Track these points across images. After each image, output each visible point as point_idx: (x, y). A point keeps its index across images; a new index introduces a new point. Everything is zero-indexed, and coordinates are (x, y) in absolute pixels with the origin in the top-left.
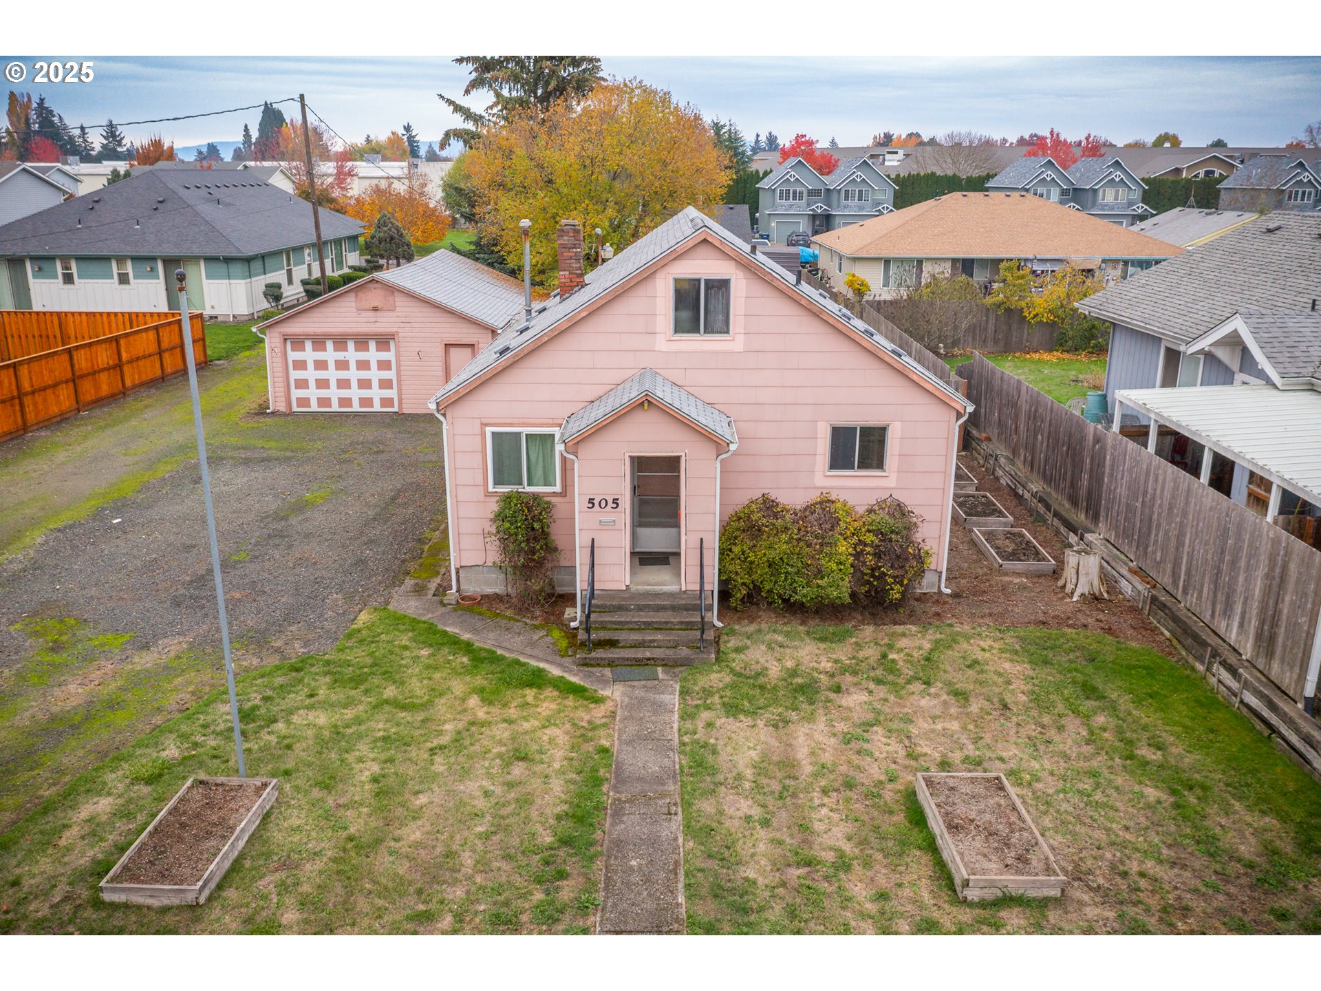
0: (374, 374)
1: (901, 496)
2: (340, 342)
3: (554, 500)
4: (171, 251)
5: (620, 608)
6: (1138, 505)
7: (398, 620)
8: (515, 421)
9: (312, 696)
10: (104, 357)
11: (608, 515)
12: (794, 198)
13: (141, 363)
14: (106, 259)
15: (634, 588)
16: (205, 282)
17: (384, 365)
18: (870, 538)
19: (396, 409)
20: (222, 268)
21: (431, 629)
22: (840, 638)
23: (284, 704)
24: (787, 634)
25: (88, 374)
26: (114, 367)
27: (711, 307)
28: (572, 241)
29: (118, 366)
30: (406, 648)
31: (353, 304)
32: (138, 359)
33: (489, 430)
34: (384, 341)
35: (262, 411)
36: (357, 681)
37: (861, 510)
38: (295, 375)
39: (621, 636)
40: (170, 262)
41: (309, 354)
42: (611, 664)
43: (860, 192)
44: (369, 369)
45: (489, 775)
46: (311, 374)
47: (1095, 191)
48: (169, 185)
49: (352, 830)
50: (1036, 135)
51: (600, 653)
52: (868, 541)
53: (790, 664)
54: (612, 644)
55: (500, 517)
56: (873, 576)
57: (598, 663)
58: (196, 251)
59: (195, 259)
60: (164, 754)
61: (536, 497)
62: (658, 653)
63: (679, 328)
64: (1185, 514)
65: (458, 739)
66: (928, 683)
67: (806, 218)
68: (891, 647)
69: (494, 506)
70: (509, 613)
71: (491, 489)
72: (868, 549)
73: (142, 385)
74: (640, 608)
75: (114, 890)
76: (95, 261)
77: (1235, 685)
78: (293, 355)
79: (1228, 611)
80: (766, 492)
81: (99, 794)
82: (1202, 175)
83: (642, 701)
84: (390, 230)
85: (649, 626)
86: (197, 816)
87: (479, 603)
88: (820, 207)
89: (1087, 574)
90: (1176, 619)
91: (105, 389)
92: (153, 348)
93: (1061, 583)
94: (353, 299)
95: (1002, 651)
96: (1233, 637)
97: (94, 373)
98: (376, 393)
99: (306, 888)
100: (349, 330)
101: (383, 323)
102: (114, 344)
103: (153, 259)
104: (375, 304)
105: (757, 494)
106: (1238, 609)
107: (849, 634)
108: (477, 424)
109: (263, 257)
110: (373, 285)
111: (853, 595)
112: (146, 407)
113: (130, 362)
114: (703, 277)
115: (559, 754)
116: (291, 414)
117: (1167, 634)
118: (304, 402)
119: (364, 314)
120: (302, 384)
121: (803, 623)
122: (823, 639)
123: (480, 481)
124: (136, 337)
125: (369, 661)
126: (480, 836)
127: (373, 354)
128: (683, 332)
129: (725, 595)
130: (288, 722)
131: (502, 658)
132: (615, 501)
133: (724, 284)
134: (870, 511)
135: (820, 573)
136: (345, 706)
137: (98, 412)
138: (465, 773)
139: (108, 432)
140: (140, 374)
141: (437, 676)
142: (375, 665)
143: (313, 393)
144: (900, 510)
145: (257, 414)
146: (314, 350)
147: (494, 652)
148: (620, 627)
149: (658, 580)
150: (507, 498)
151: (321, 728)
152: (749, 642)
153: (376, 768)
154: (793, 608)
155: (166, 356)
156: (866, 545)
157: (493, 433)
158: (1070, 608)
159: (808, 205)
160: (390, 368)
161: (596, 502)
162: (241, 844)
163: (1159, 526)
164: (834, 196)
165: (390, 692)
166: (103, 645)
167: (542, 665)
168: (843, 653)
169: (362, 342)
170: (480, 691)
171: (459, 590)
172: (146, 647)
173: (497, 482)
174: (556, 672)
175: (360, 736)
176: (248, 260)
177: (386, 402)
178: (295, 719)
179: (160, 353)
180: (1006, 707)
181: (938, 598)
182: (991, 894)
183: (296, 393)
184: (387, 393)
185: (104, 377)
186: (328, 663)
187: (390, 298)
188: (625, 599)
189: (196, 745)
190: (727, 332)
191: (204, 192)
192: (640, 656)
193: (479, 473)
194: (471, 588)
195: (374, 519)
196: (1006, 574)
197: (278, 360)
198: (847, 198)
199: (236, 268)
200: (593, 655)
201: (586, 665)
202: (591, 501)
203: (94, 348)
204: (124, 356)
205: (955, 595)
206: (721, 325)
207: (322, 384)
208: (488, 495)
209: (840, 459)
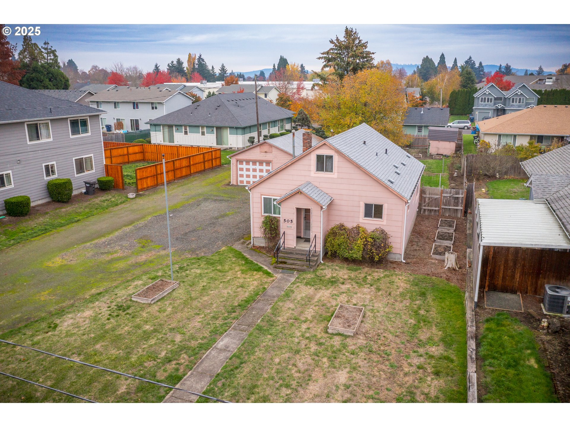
1: (386, 229)
2: (254, 162)
4: (219, 124)
5: (291, 253)
7: (232, 250)
8: (270, 194)
9: (199, 266)
10: (185, 163)
11: (289, 224)
12: (488, 101)
13: (197, 165)
14: (198, 126)
15: (297, 248)
16: (229, 135)
17: (268, 171)
18: (370, 240)
20: (235, 131)
21: (240, 253)
22: (356, 270)
23: (191, 267)
24: (340, 267)
25: (179, 169)
26: (188, 166)
27: (327, 164)
28: (307, 137)
29: (189, 166)
30: (230, 257)
31: (259, 150)
32: (196, 164)
33: (263, 196)
34: (268, 163)
35: (229, 184)
36: (212, 264)
37: (369, 231)
38: (240, 172)
39: (288, 261)
40: (219, 128)
41: (244, 166)
42: (283, 268)
43: (520, 99)
45: (231, 290)
46: (245, 173)
48: (222, 100)
49: (192, 296)
51: (281, 265)
52: (370, 241)
53: (334, 275)
54: (285, 263)
55: (264, 223)
56: (370, 252)
57: (279, 268)
58: (227, 125)
59: (226, 127)
60: (158, 274)
61: (275, 218)
62: (297, 267)
63: (318, 170)
65: (229, 281)
66: (371, 286)
67: (493, 111)
68: (370, 275)
69: (263, 219)
70: (264, 252)
71: (263, 214)
72: (369, 243)
73: (196, 172)
74: (297, 254)
75: (134, 298)
76: (195, 127)
78: (240, 166)
80: (342, 222)
81: (140, 280)
83: (284, 279)
84: (303, 116)
85: (297, 259)
86: (158, 287)
87: (258, 248)
88: (500, 106)
89: (451, 261)
91: (184, 174)
92: (202, 160)
93: (443, 263)
94: (259, 148)
95: (405, 280)
97: (181, 168)
99: (175, 305)
100: (257, 159)
101: (268, 157)
102: (188, 159)
103: (213, 127)
104: (266, 150)
105: (338, 223)
107: (360, 269)
108: (260, 194)
109: (250, 127)
110: (265, 144)
111: (363, 257)
112: (196, 180)
113: (193, 165)
114: (325, 155)
115: (252, 287)
116: (238, 185)
118: (242, 182)
119: (262, 153)
120: (242, 176)
121: (348, 264)
122: (349, 270)
123: (260, 211)
124: (196, 157)
125: (218, 259)
126: (220, 301)
127: (264, 167)
129: (326, 254)
130: (190, 271)
131: (254, 263)
132: (291, 221)
133: (331, 157)
134: (373, 232)
135: (351, 250)
136: (206, 269)
137: (180, 181)
138: (226, 288)
139: (181, 188)
140: (196, 169)
141: (233, 265)
142: (219, 260)
143: (245, 179)
144: (383, 232)
145: (227, 185)
146: (246, 165)
147: (252, 261)
148: (289, 258)
149: (305, 247)
150: (266, 217)
151: (197, 273)
152: (327, 268)
153: (205, 284)
154: (346, 260)
155: (206, 163)
156: (369, 242)
157: (264, 198)
158: (442, 271)
159: (495, 104)
161: (286, 220)
162: (165, 294)
164: (507, 101)
165: (219, 268)
166: (154, 247)
167: (263, 266)
168: (353, 274)
169: (261, 163)
170: (242, 270)
171: (253, 245)
172: (165, 249)
173: (265, 212)
174: (265, 268)
175: (205, 277)
176: (244, 128)
178: (192, 271)
179: (204, 162)
180: (390, 294)
181: (399, 264)
183: (240, 179)
185: (184, 170)
186: (207, 258)
187: (271, 149)
188: (293, 251)
189: (166, 273)
190: (332, 172)
191: (234, 103)
192: (291, 267)
193: (260, 209)
194: (257, 244)
195: (243, 221)
196: (432, 259)
197: (235, 167)
198: (513, 102)
199: (240, 131)
200: (278, 265)
201: (276, 268)
203: (181, 160)
204: (192, 163)
205: (407, 263)
206: (330, 169)
207: (248, 176)
208: (262, 216)
209: (368, 214)
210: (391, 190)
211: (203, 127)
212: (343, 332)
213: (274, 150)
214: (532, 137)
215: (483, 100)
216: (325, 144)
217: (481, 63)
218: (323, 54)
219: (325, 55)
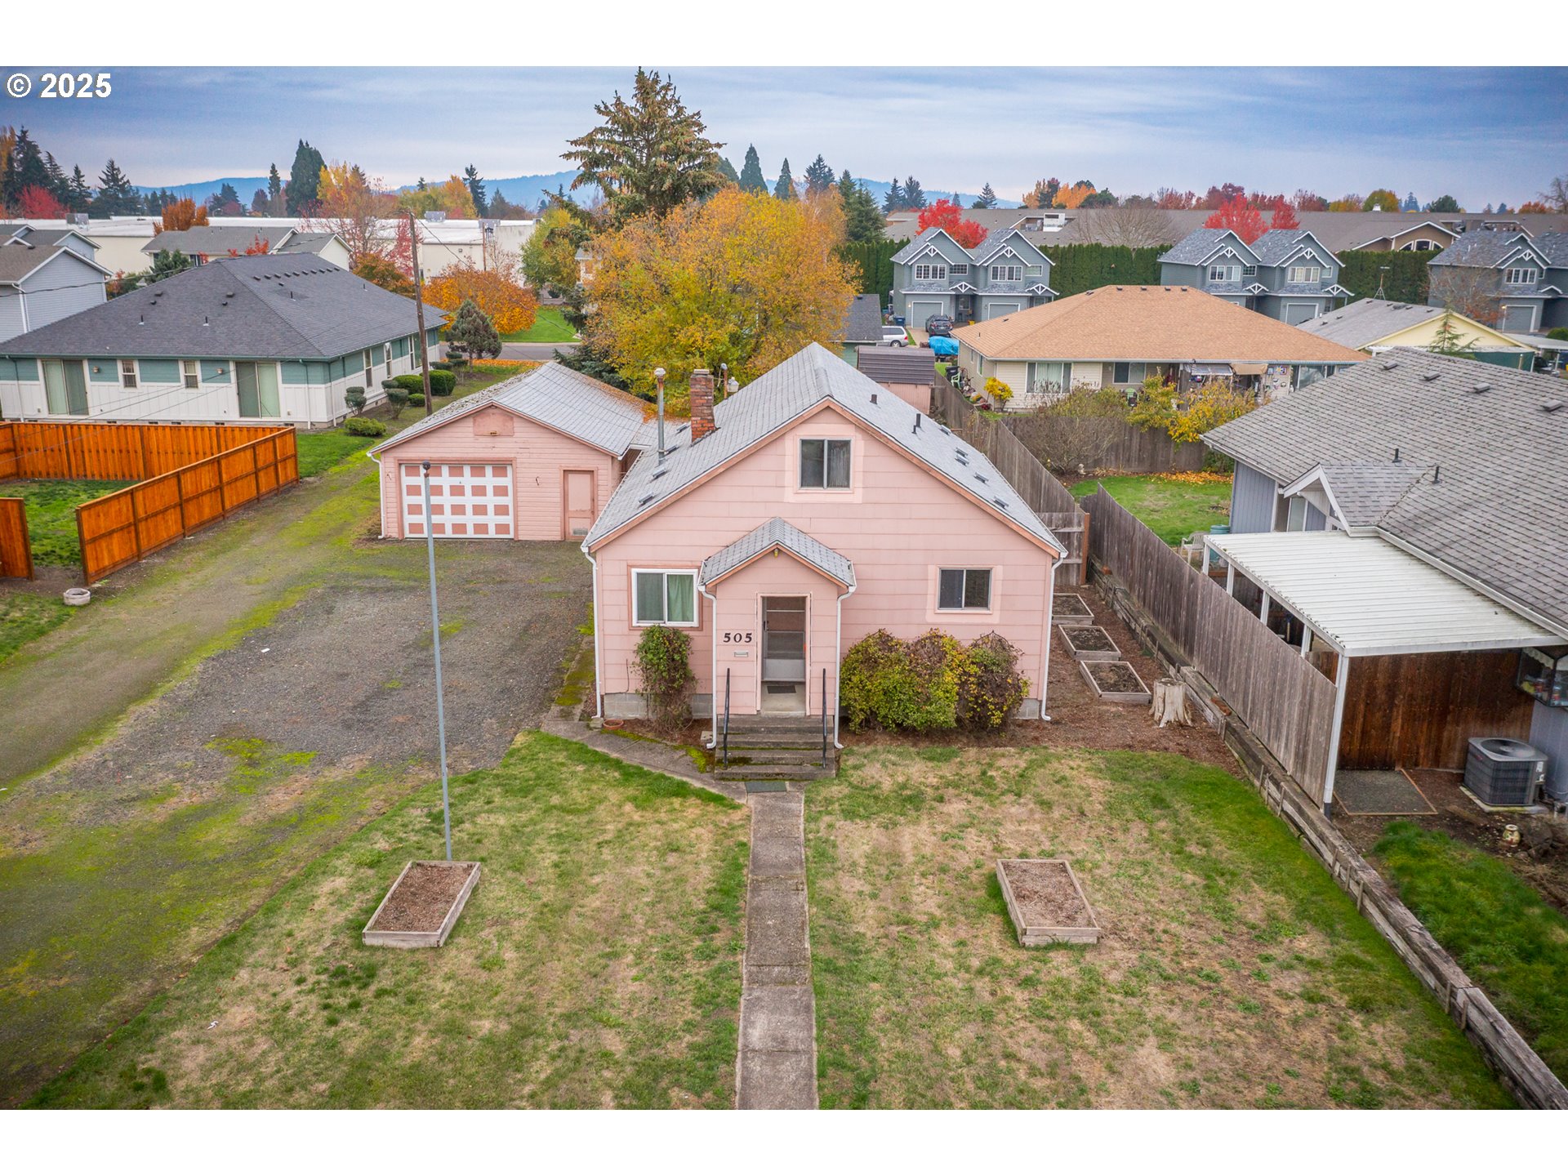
0: (490, 500)
1: (1001, 632)
2: (456, 467)
3: (691, 634)
4: (244, 352)
5: (752, 730)
6: (1220, 640)
7: (552, 742)
8: (658, 563)
9: (488, 803)
10: (207, 479)
11: (742, 647)
12: (934, 276)
13: (239, 484)
14: (174, 361)
15: (764, 713)
16: (281, 386)
17: (500, 491)
18: (974, 669)
19: (511, 536)
20: (300, 371)
21: (582, 749)
22: (946, 758)
23: (466, 809)
24: (900, 754)
25: (194, 497)
26: (215, 490)
27: (833, 464)
29: (219, 489)
30: (562, 764)
31: (471, 429)
32: (236, 479)
33: (634, 571)
34: (500, 467)
35: (373, 535)
36: (525, 791)
37: (966, 644)
38: (408, 500)
39: (754, 755)
40: (246, 366)
41: (422, 479)
42: (744, 778)
43: (1011, 270)
44: (485, 494)
45: (650, 863)
46: (425, 500)
47: (1283, 270)
48: (239, 277)
49: (545, 900)
50: (1231, 186)
51: (734, 769)
52: (972, 672)
53: (901, 779)
54: (745, 761)
55: (643, 649)
56: (977, 703)
57: (733, 778)
58: (272, 352)
59: (271, 362)
60: (377, 846)
61: (676, 631)
62: (786, 769)
63: (804, 482)
65: (620, 834)
66: (1019, 795)
67: (949, 298)
68: (990, 765)
69: (637, 639)
70: (650, 735)
71: (635, 623)
72: (972, 679)
73: (239, 506)
74: (770, 731)
75: (374, 936)
76: (160, 362)
77: (1278, 796)
78: (408, 481)
80: (882, 627)
81: (333, 874)
82: (1414, 248)
83: (772, 808)
84: (474, 321)
85: (777, 746)
86: (423, 887)
87: (622, 727)
88: (964, 287)
89: (1172, 703)
90: (1242, 743)
91: (207, 513)
92: (250, 467)
93: (1151, 712)
94: (471, 424)
95: (1088, 769)
96: (1281, 756)
97: (197, 497)
98: (491, 520)
99: (517, 937)
100: (465, 456)
101: (502, 449)
102: (216, 465)
103: (226, 361)
104: (493, 430)
105: (874, 630)
106: (1284, 733)
107: (955, 754)
108: (624, 565)
109: (343, 359)
110: (490, 411)
111: (958, 720)
112: (252, 531)
113: (229, 483)
114: (827, 438)
115: (705, 847)
116: (403, 540)
117: (1236, 755)
118: (417, 527)
119: (482, 439)
120: (415, 509)
121: (915, 745)
122: (931, 759)
123: (625, 616)
124: (236, 457)
125: (533, 775)
126: (647, 904)
127: (489, 480)
128: (808, 485)
129: (845, 720)
130: (474, 823)
131: (650, 774)
132: (748, 636)
133: (845, 445)
134: (975, 645)
135: (928, 700)
136: (520, 811)
137: (203, 537)
138: (629, 861)
139: (221, 559)
140: (238, 495)
141: (594, 787)
142: (538, 778)
143: (426, 519)
144: (1001, 644)
145: (369, 540)
147: (641, 769)
148: (752, 746)
149: (785, 707)
150: (650, 633)
151: (503, 827)
152: (866, 761)
153: (555, 857)
154: (905, 732)
155: (261, 474)
156: (970, 675)
157: (638, 574)
158: (1156, 734)
159: (951, 283)
160: (506, 494)
161: (732, 636)
162: (461, 907)
163: (1234, 659)
164: (982, 273)
165: (556, 800)
166: (292, 761)
167: (685, 779)
168: (947, 770)
169: (478, 467)
170: (634, 799)
171: (603, 716)
172: (332, 763)
173: (641, 617)
174: (697, 785)
175: (537, 834)
176: (328, 364)
177: (502, 528)
178: (478, 820)
179: (256, 473)
180: (1083, 814)
181: (1039, 724)
182: (1043, 941)
183: (409, 519)
184: (503, 519)
185: (206, 499)
186: (497, 776)
187: (509, 424)
188: (755, 722)
189: (401, 840)
190: (848, 486)
191: (274, 283)
192: (770, 771)
193: (625, 609)
194: (616, 712)
195: (511, 650)
196: (1105, 704)
197: (392, 485)
198: (995, 277)
199: (317, 372)
200: (729, 770)
201: (723, 779)
202: (727, 636)
203: (198, 471)
204: (225, 478)
205: (1054, 722)
206: (842, 480)
207: (436, 509)
208: (632, 629)
209: (948, 598)
210: (1014, 527)
211: (189, 361)
212: (1066, 939)
213: (518, 426)
214: (1106, 365)
215: (923, 272)
216: (828, 407)
217: (847, 174)
218: (575, 143)
219: (585, 148)
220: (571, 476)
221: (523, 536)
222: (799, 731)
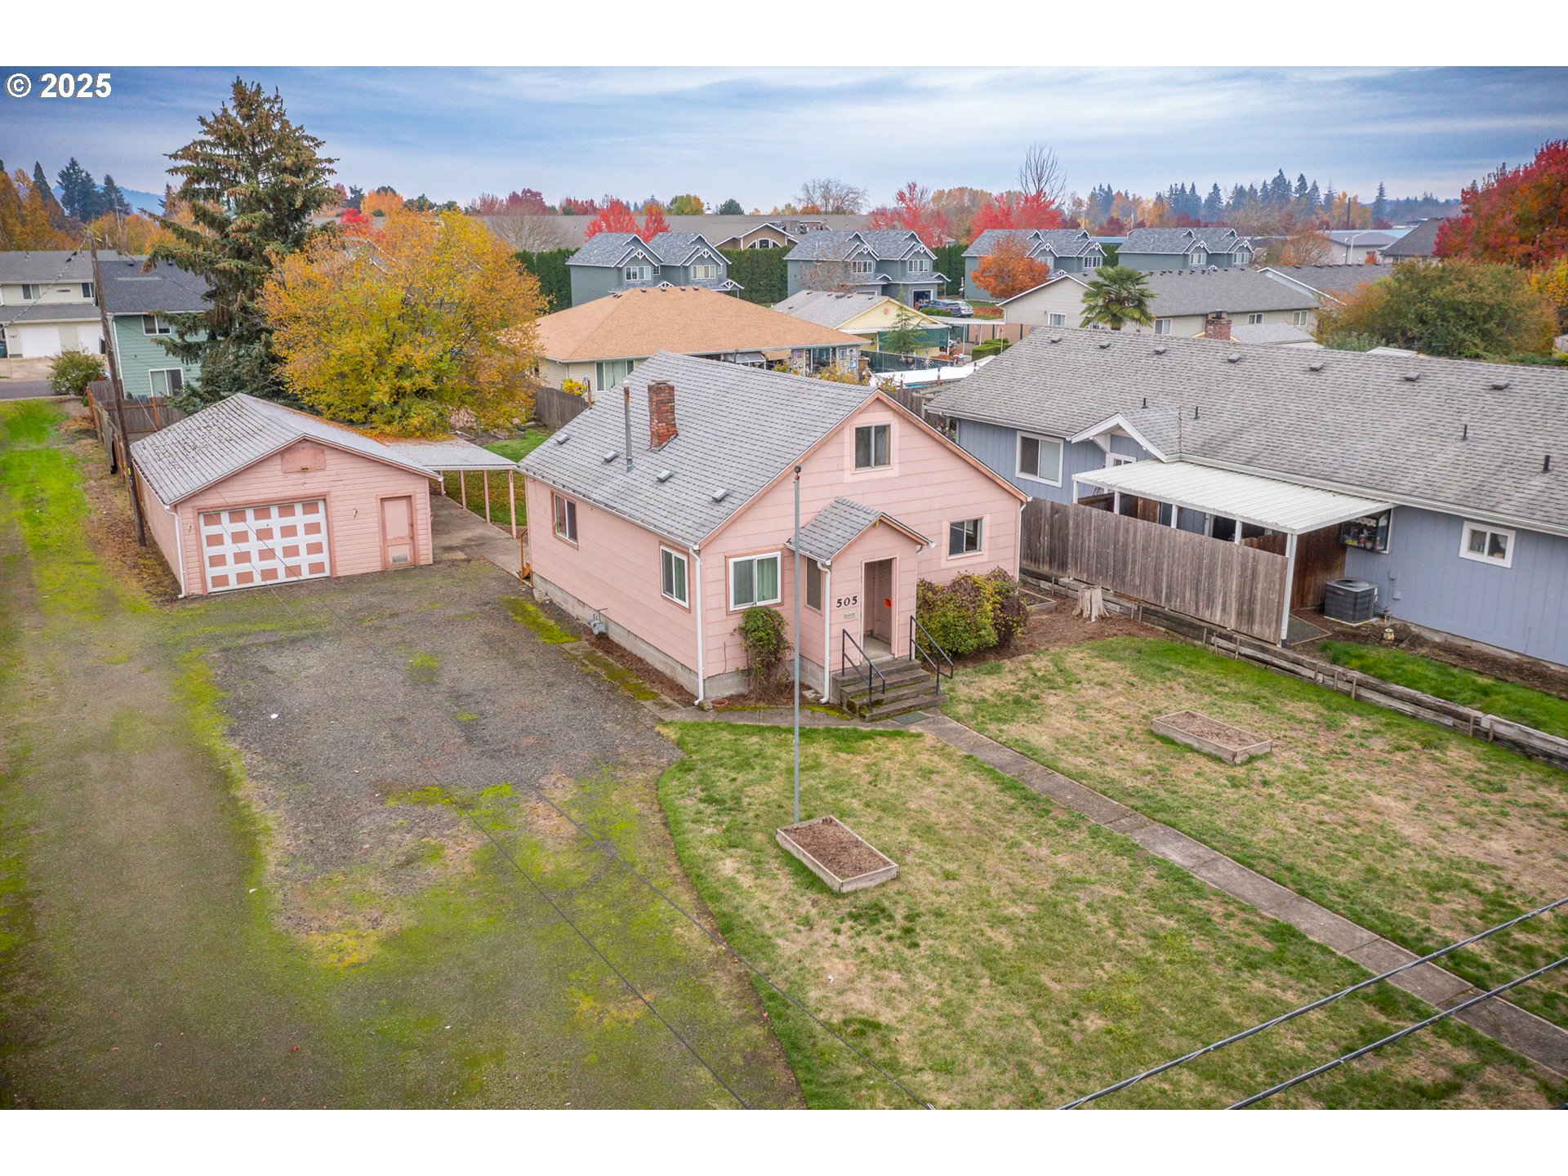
0: (302, 540)
2: (262, 509)
3: (777, 609)
5: (865, 679)
8: (750, 551)
9: (733, 780)
11: (849, 610)
17: (312, 528)
18: (997, 597)
19: (327, 573)
22: (996, 670)
23: (725, 789)
27: (878, 446)
30: (738, 740)
31: (279, 467)
33: (731, 561)
34: (310, 503)
35: (172, 599)
36: (746, 765)
37: (985, 579)
38: (210, 551)
41: (226, 526)
42: (888, 716)
44: (295, 534)
45: (929, 785)
46: (229, 549)
47: (686, 268)
52: (997, 600)
53: (991, 691)
56: (1001, 624)
57: (880, 717)
61: (767, 609)
62: (912, 702)
63: (858, 464)
64: (1160, 550)
65: (873, 774)
66: (1078, 683)
68: (1030, 668)
69: (736, 622)
71: (732, 608)
72: (998, 606)
75: (849, 883)
77: (1232, 646)
78: (207, 531)
79: (1210, 603)
82: (757, 247)
83: (941, 730)
86: (820, 843)
89: (1096, 602)
90: (1168, 618)
94: (279, 462)
95: (1092, 657)
96: (1217, 619)
98: (304, 560)
100: (274, 496)
101: (314, 484)
104: (303, 465)
106: (1219, 601)
107: (999, 666)
108: (723, 557)
110: (300, 445)
111: (997, 639)
114: (874, 425)
115: (946, 765)
116: (208, 597)
117: (1163, 629)
118: (221, 580)
119: (291, 476)
120: (218, 560)
122: (990, 674)
123: (722, 603)
127: (300, 518)
128: (861, 467)
132: (853, 599)
133: (886, 429)
134: (990, 579)
135: (978, 628)
136: (768, 779)
138: (912, 788)
143: (231, 569)
144: (1002, 574)
145: (169, 602)
146: (232, 521)
149: (880, 654)
156: (997, 603)
157: (734, 563)
160: (319, 531)
167: (848, 727)
168: (1010, 678)
169: (287, 506)
171: (705, 698)
173: (737, 602)
174: (864, 728)
177: (316, 567)
178: (750, 794)
180: (1133, 684)
183: (212, 572)
184: (316, 558)
187: (320, 457)
190: (889, 464)
193: (723, 597)
194: (715, 695)
197: (190, 538)
201: (874, 720)
202: (839, 601)
207: (242, 557)
208: (729, 613)
209: (955, 548)
213: (329, 459)
216: (878, 399)
220: (387, 504)
221: (341, 572)
222: (898, 671)
